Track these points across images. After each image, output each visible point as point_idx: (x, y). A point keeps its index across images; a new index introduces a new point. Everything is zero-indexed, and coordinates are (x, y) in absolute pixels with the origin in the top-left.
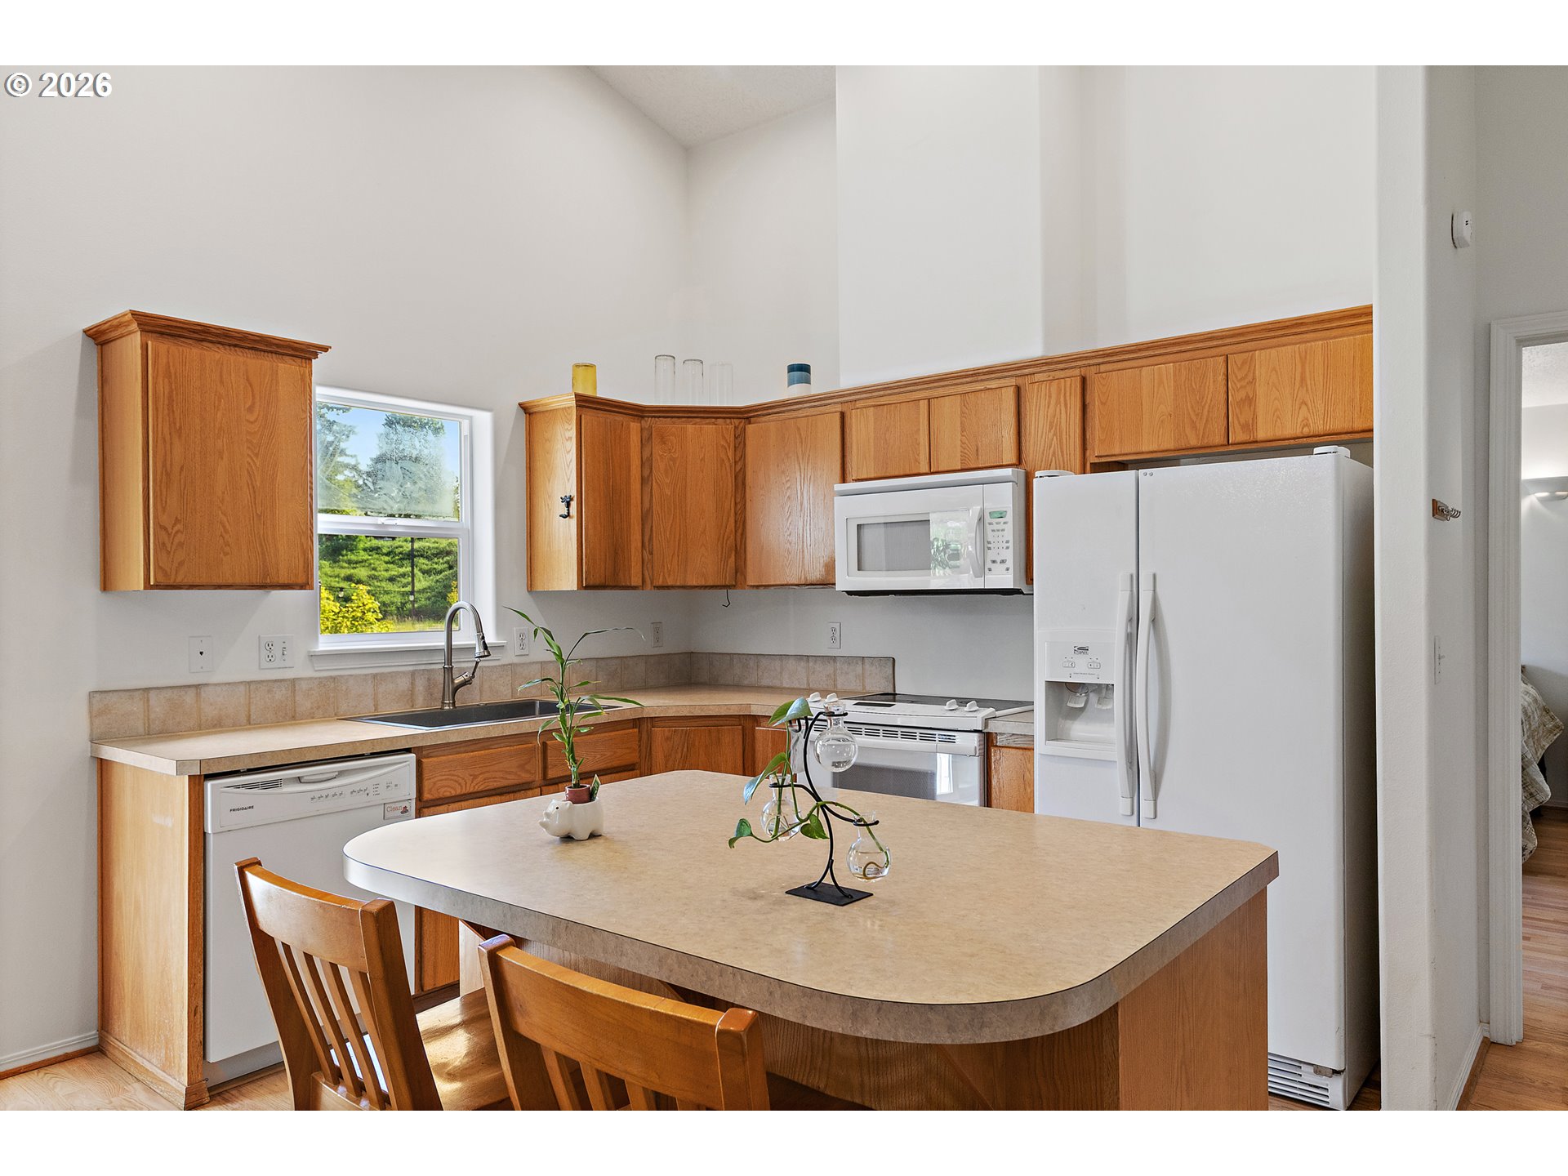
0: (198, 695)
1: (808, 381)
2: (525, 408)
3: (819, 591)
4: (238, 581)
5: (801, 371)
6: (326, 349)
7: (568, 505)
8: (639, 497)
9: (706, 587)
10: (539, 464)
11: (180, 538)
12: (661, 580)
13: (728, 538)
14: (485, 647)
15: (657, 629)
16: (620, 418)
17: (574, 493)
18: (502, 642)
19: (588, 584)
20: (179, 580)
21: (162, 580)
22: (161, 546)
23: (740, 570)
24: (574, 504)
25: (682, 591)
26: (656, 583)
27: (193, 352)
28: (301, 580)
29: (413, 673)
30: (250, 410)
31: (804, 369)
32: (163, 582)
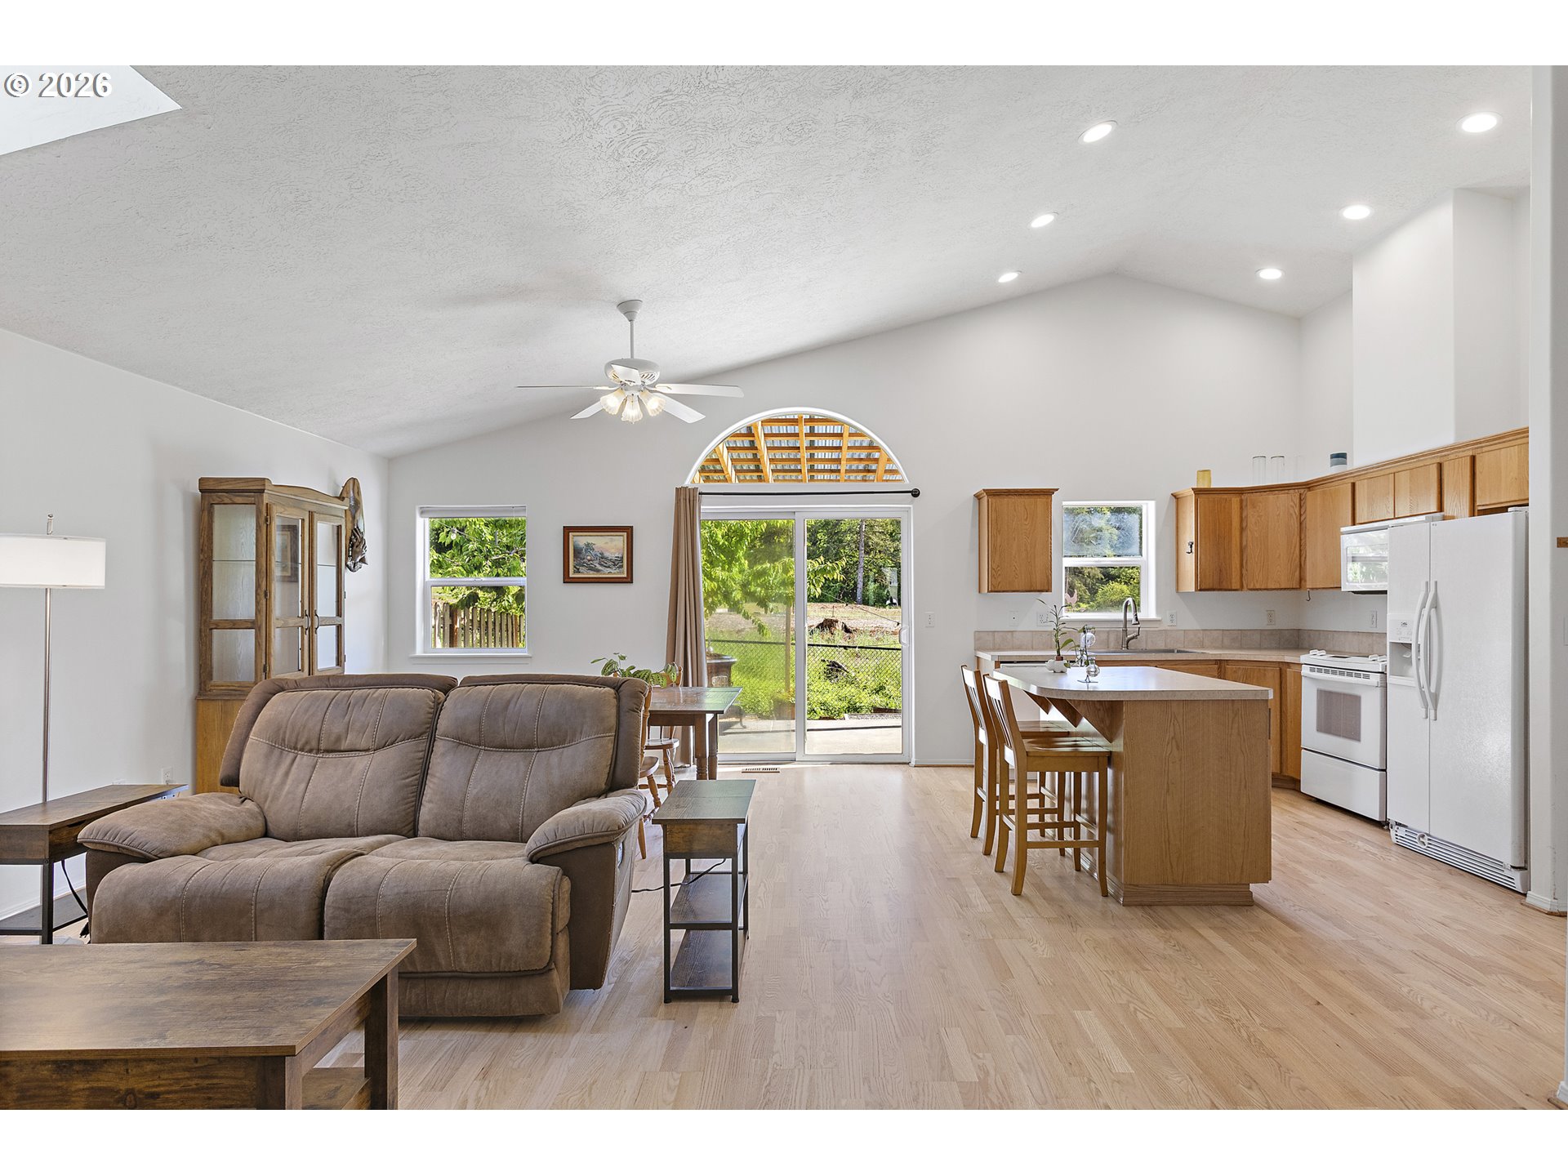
0: (1012, 635)
1: (1346, 464)
2: (1174, 495)
3: (1335, 590)
4: (1020, 589)
5: (1340, 457)
6: (1057, 490)
7: (1191, 547)
8: (1238, 540)
9: (1281, 589)
10: (1181, 525)
11: (999, 572)
12: (1252, 585)
13: (1295, 560)
14: (1137, 619)
15: (1270, 615)
16: (1225, 496)
17: (1194, 541)
18: (1160, 618)
19: (1200, 588)
20: (999, 589)
21: (993, 589)
22: (993, 576)
23: (1301, 579)
24: (1193, 546)
25: (1265, 591)
26: (1249, 587)
27: (1006, 500)
28: (1046, 588)
29: (1108, 632)
30: (1026, 520)
31: (1343, 456)
32: (993, 590)
